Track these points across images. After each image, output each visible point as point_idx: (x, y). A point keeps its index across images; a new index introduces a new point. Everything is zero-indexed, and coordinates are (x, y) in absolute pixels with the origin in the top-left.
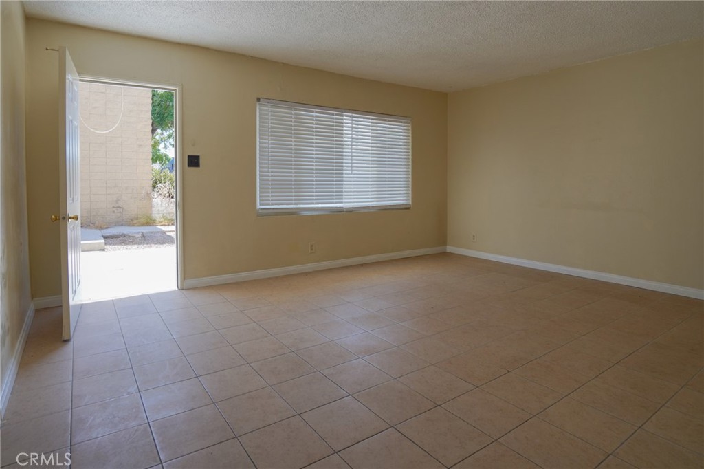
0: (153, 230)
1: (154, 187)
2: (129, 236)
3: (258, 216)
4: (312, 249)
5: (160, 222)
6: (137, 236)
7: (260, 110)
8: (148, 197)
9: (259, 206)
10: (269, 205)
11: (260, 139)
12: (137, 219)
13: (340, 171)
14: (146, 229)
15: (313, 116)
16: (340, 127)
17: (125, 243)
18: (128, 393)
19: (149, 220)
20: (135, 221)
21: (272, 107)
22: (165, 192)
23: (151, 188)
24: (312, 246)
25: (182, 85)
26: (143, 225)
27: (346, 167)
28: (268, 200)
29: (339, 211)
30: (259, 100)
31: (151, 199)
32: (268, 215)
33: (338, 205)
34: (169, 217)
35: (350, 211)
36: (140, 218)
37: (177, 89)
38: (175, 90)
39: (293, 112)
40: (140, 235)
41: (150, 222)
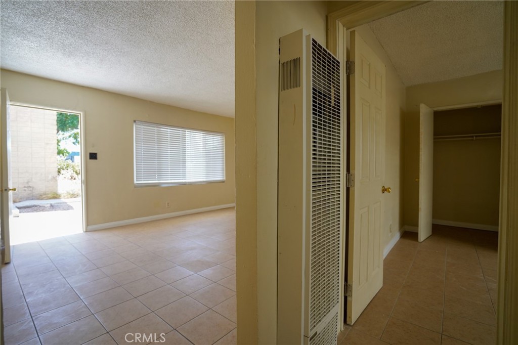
0: (58, 202)
1: (59, 172)
2: (40, 206)
3: (135, 187)
4: (168, 205)
5: (64, 196)
6: (46, 206)
7: (136, 127)
8: (54, 179)
9: (135, 182)
10: (142, 181)
11: (136, 143)
12: (45, 194)
13: (184, 162)
14: (53, 202)
15: (168, 131)
16: (184, 137)
17: (36, 211)
18: (57, 279)
19: (55, 195)
20: (44, 196)
21: (143, 125)
22: (68, 176)
23: (57, 173)
24: (168, 204)
25: (85, 111)
26: (50, 199)
27: (188, 159)
28: (142, 178)
29: (185, 184)
30: (135, 121)
31: (56, 180)
32: (141, 187)
33: (184, 181)
34: (71, 193)
35: (191, 184)
36: (48, 194)
37: (82, 113)
38: (80, 114)
39: (156, 129)
40: (49, 205)
41: (56, 196)
